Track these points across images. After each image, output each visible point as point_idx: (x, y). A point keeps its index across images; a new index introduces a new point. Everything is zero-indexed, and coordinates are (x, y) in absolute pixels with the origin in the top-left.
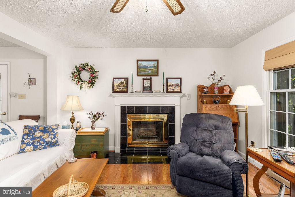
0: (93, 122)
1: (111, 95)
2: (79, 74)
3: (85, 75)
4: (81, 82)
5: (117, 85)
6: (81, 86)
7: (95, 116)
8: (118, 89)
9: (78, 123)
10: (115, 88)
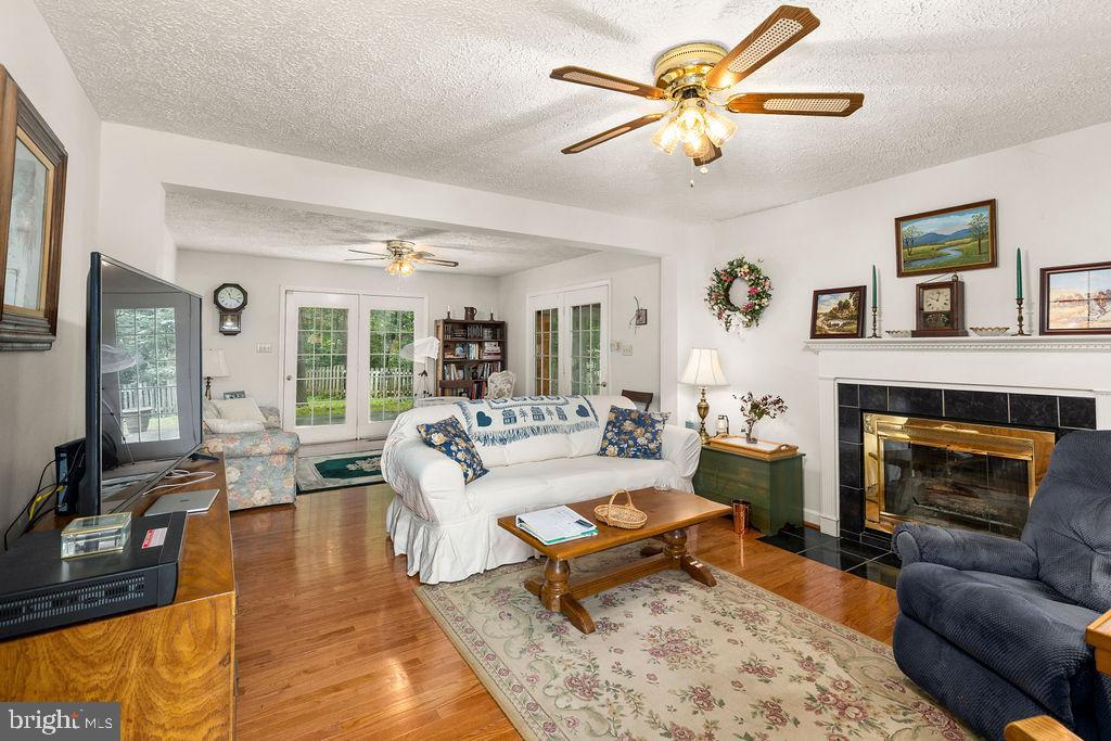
0: (750, 422)
1: (807, 349)
2: (727, 290)
3: (740, 293)
4: (727, 312)
5: (825, 315)
6: (728, 323)
7: (755, 406)
8: (829, 326)
9: (721, 421)
10: (819, 323)
